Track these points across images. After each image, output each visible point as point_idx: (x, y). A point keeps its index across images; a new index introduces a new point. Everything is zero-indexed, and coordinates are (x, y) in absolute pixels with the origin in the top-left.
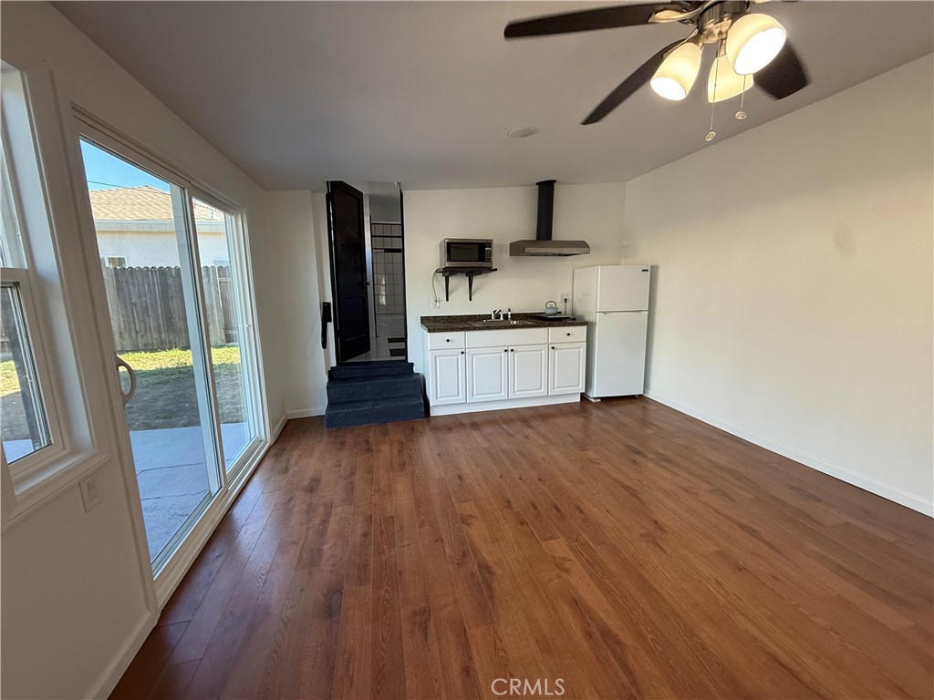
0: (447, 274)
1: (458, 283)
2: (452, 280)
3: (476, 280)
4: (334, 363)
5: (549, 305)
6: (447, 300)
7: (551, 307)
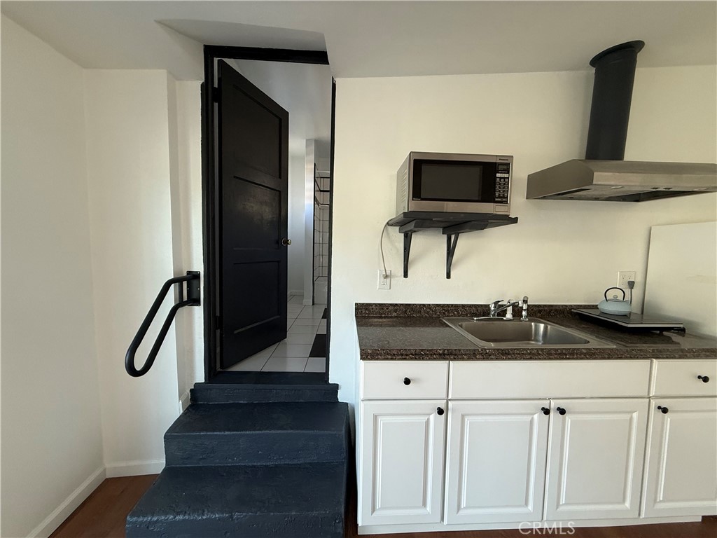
0: (411, 226)
1: (430, 245)
2: (418, 240)
3: (465, 242)
4: (200, 377)
5: (610, 295)
6: (406, 275)
7: (615, 300)
